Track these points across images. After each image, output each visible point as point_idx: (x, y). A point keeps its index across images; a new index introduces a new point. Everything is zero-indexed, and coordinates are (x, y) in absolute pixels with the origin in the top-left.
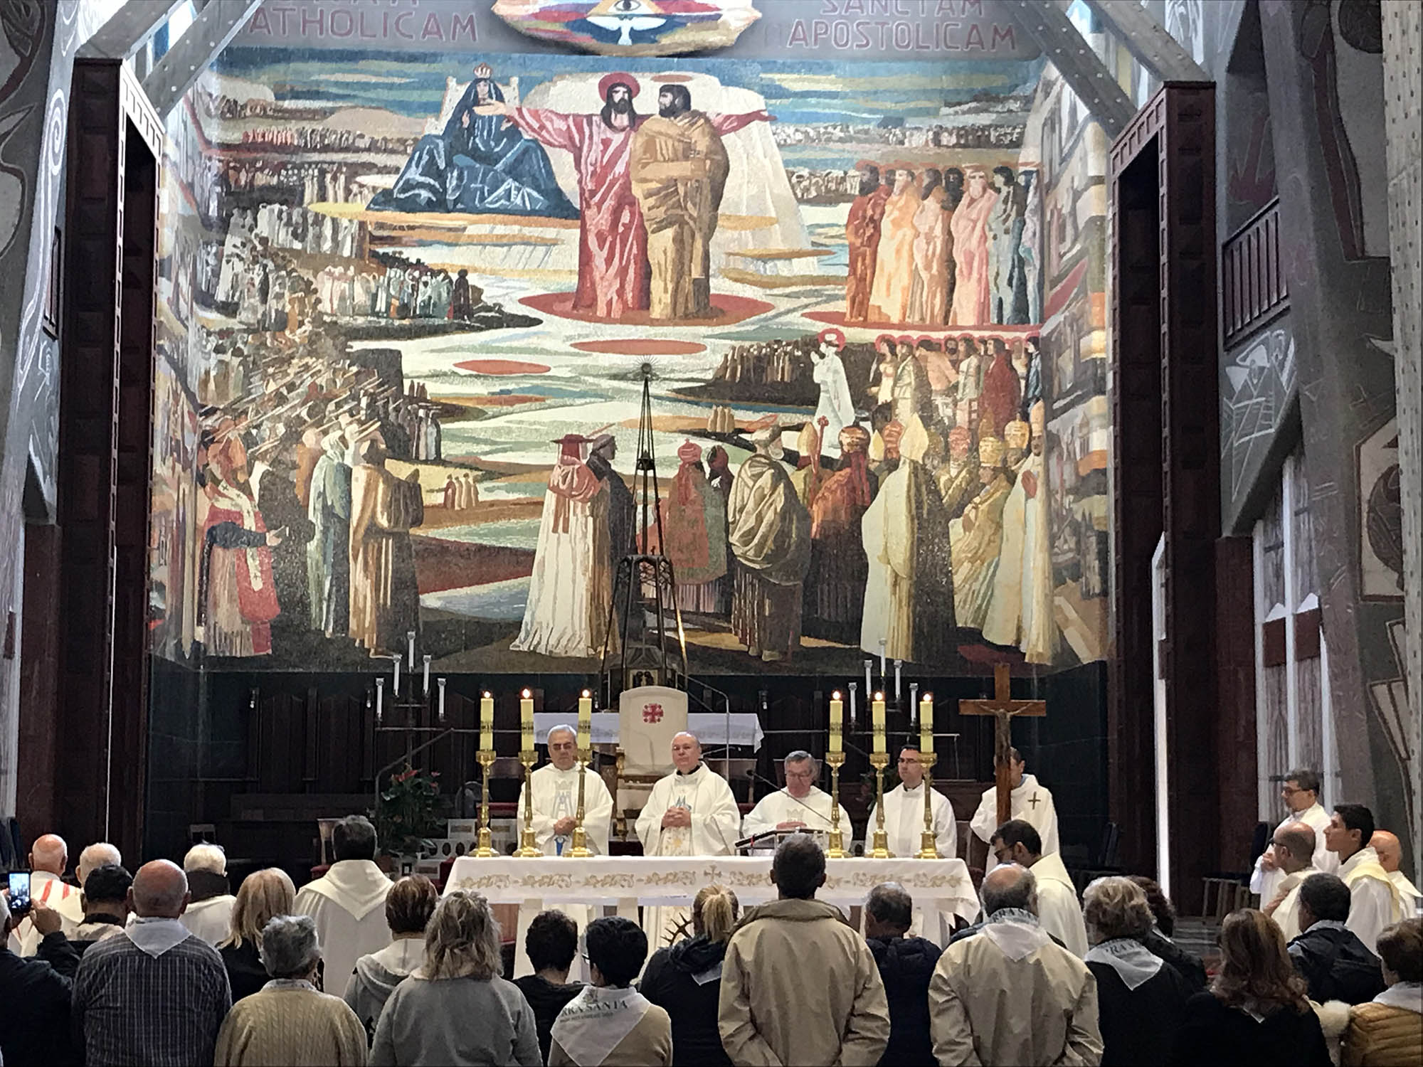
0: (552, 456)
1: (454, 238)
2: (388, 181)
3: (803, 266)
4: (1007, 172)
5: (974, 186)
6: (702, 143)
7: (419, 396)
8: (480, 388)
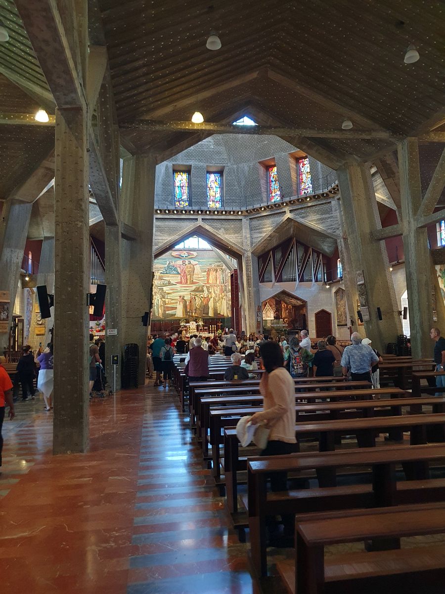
0: (179, 298)
1: (168, 277)
2: (162, 271)
3: (202, 279)
4: (222, 269)
5: (218, 270)
6: (192, 267)
7: (165, 292)
8: (171, 291)
